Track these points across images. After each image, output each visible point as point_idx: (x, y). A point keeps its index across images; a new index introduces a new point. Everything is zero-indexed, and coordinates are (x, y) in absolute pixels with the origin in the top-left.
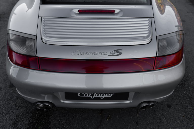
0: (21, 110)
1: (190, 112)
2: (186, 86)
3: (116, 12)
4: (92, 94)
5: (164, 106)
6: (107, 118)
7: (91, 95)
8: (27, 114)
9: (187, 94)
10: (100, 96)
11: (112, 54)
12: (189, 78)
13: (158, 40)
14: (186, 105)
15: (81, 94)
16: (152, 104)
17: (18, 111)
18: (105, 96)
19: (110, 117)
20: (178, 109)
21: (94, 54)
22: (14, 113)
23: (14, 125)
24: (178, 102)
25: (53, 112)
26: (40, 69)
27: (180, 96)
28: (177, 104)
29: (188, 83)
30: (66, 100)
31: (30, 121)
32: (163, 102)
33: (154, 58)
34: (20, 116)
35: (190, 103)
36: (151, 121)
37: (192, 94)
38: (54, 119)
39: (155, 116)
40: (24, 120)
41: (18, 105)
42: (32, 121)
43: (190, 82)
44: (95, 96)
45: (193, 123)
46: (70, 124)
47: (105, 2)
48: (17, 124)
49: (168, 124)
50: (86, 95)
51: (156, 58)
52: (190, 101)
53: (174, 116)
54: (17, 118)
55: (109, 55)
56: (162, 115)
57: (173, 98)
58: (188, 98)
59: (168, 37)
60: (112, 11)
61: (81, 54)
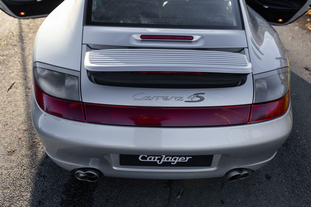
0: (48, 182)
1: (298, 186)
2: (292, 147)
3: (194, 40)
4: (160, 157)
5: (261, 177)
6: (179, 195)
7: (158, 159)
8: (59, 189)
9: (294, 159)
10: (171, 160)
11: (190, 100)
12: (296, 135)
13: (255, 80)
14: (293, 176)
15: (143, 158)
16: (245, 172)
17: (44, 184)
18: (178, 160)
19: (182, 193)
20: (282, 181)
21: (166, 100)
22: (38, 187)
23: (39, 204)
24: (281, 172)
25: (97, 185)
26: (86, 120)
27: (285, 163)
28: (280, 174)
29: (295, 143)
30: (120, 165)
31: (62, 198)
32: (259, 172)
33: (250, 106)
34: (47, 192)
35: (298, 173)
36: (243, 198)
37: (301, 160)
38: (99, 195)
39: (248, 192)
40: (54, 197)
41: (44, 175)
42: (65, 199)
43: (299, 142)
44: (164, 160)
45: (303, 202)
46: (123, 202)
47: (178, 24)
48: (44, 204)
49: (268, 203)
50: (150, 159)
51: (252, 106)
52: (298, 170)
53: (276, 192)
54: (42, 194)
55: (186, 101)
56: (258, 190)
57: (273, 166)
58: (296, 165)
59: (268, 77)
60: (189, 38)
61: (146, 99)
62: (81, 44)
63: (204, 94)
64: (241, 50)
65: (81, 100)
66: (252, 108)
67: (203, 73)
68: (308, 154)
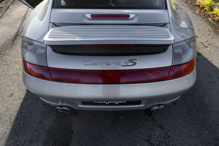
0: (47, 108)
1: (192, 109)
3: (130, 17)
7: (106, 102)
8: (52, 112)
10: (115, 102)
11: (126, 65)
13: (174, 48)
14: (188, 102)
16: (162, 107)
17: (44, 109)
18: (119, 102)
19: (124, 114)
20: (182, 106)
21: (107, 65)
22: (41, 111)
23: (40, 123)
26: (52, 79)
28: (181, 102)
31: (54, 119)
33: (169, 68)
34: (45, 114)
35: (192, 100)
36: (159, 117)
40: (49, 118)
42: (56, 119)
44: (110, 102)
45: (195, 119)
46: (89, 121)
47: (119, 6)
48: (43, 122)
49: (174, 120)
51: (171, 67)
53: (178, 113)
54: (43, 116)
55: (123, 66)
56: (168, 112)
58: (190, 96)
59: (183, 45)
60: (127, 16)
61: (93, 64)
62: (49, 23)
63: (136, 60)
64: (164, 25)
65: (47, 66)
66: (171, 69)
67: (135, 45)
68: (197, 88)
